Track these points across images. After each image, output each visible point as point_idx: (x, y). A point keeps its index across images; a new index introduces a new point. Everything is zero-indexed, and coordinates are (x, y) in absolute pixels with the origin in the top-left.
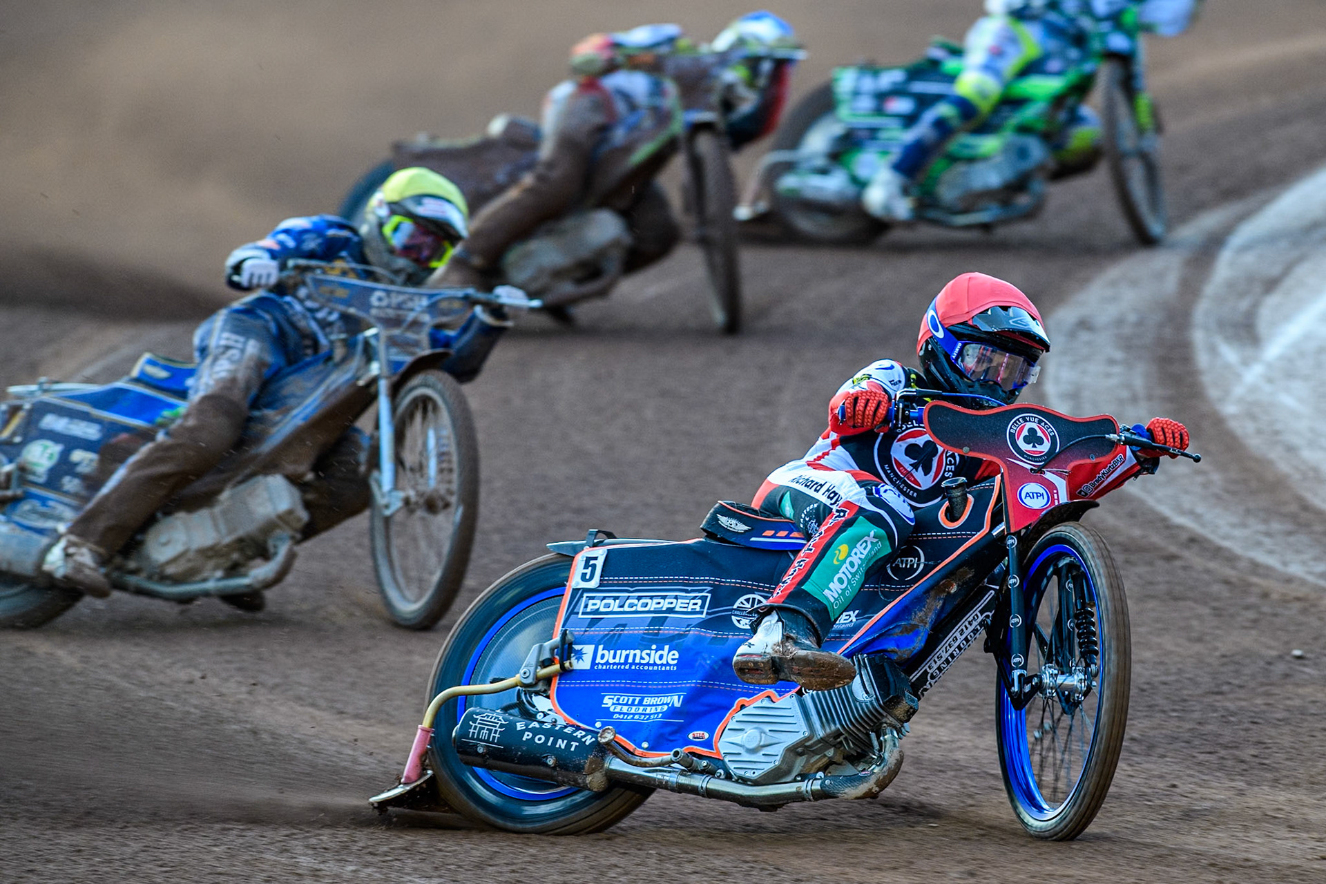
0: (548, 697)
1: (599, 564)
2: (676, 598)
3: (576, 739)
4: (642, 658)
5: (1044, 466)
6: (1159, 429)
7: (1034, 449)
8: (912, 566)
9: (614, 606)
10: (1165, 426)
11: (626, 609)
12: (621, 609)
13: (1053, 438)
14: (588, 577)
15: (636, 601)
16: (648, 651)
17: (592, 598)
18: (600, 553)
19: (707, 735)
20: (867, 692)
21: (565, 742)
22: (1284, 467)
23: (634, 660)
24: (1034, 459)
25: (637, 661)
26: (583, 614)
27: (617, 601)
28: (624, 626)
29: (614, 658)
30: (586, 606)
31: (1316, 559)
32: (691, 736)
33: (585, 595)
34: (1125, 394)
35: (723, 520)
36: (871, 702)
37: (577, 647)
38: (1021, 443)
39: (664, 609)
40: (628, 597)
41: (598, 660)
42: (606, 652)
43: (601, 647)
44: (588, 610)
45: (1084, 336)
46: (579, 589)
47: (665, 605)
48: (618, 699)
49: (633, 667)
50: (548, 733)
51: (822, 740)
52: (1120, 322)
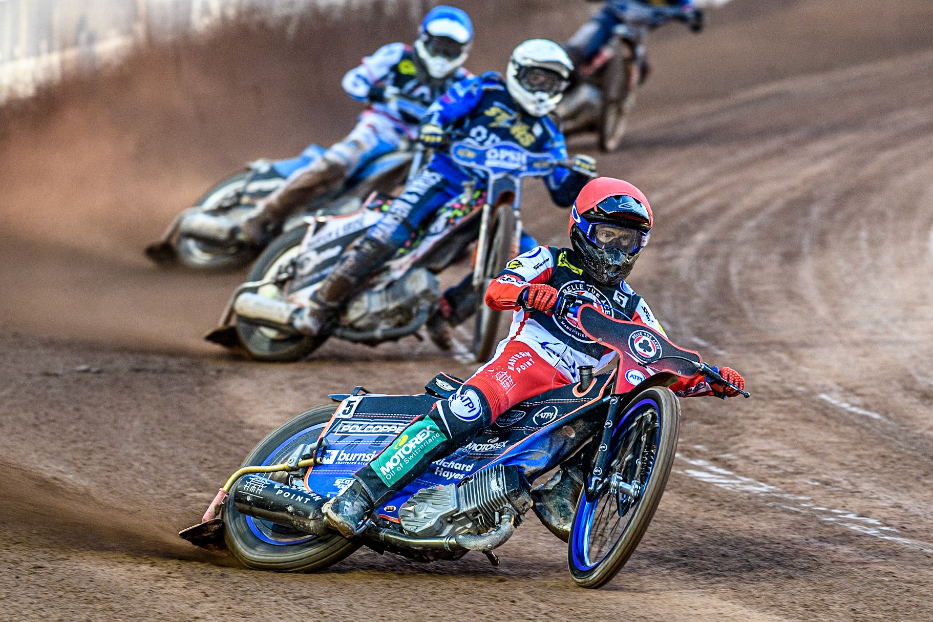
0: (303, 480)
1: (355, 405)
2: (398, 426)
3: (309, 497)
4: (366, 458)
5: (647, 364)
6: (726, 375)
7: (644, 352)
8: (549, 417)
9: (358, 429)
10: (730, 375)
11: (365, 431)
12: (362, 431)
13: (658, 351)
14: (347, 412)
15: (372, 427)
16: (370, 454)
17: (346, 424)
18: (358, 399)
19: (395, 508)
20: (498, 485)
21: (302, 497)
23: (361, 459)
24: (642, 358)
25: (362, 460)
26: (338, 433)
27: (361, 427)
28: (361, 440)
29: (349, 458)
30: (341, 429)
32: (385, 509)
33: (343, 422)
35: (440, 383)
36: (499, 492)
37: (328, 451)
38: (637, 346)
39: (388, 431)
40: (368, 425)
41: (339, 459)
42: (345, 454)
43: (343, 451)
44: (342, 431)
46: (340, 419)
47: (389, 429)
48: (344, 481)
49: (359, 463)
50: (292, 492)
51: (464, 514)
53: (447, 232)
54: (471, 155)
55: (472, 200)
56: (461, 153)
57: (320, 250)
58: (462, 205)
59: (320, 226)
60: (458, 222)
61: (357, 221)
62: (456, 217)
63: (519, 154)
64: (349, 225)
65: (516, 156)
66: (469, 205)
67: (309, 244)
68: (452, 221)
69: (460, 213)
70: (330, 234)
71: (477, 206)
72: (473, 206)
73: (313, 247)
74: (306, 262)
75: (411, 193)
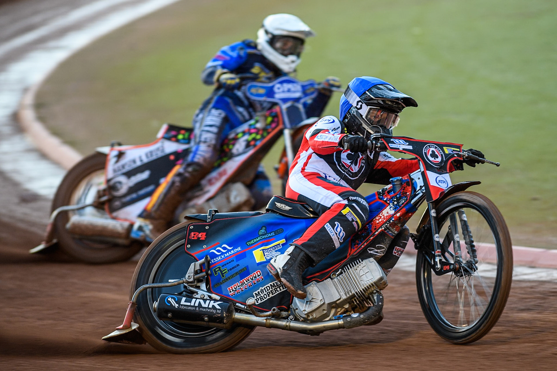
53: (251, 152)
54: (262, 91)
55: (266, 124)
56: (253, 91)
57: (129, 174)
58: (258, 130)
59: (121, 155)
60: (259, 144)
61: (158, 149)
62: (255, 140)
64: (151, 152)
65: (294, 87)
66: (264, 129)
67: (115, 171)
68: (252, 143)
69: (258, 137)
70: (134, 161)
71: (273, 129)
72: (270, 130)
73: (120, 173)
74: (118, 186)
75: (211, 126)
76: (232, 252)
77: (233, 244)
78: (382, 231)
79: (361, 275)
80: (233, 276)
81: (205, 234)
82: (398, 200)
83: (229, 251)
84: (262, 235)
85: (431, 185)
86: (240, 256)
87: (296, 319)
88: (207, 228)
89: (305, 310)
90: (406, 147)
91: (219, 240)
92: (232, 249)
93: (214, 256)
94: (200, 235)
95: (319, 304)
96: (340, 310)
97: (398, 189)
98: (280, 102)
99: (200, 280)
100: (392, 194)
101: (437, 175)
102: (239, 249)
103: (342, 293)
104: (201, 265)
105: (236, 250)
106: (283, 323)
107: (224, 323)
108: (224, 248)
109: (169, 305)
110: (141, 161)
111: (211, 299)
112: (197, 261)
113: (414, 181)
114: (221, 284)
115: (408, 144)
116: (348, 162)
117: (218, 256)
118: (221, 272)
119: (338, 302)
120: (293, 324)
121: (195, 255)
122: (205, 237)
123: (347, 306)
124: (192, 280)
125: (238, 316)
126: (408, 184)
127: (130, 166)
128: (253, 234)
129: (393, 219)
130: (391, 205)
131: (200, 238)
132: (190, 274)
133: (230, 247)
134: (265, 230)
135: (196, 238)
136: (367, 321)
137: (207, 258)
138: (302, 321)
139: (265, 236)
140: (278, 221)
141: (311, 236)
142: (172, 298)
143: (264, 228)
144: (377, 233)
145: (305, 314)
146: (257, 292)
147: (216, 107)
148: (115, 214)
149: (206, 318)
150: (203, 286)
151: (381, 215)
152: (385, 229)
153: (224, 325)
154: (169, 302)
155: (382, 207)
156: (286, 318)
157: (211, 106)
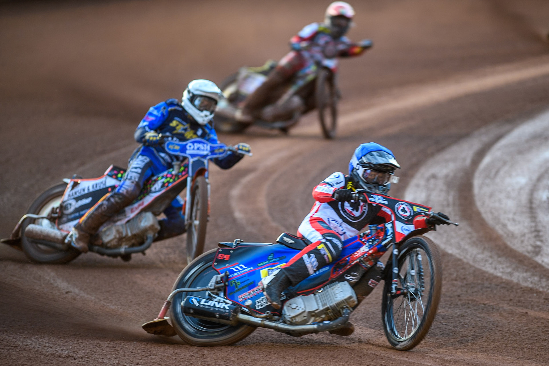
22: (501, 232)
31: (507, 267)
34: (445, 203)
45: (432, 181)
52: (447, 176)
53: (163, 191)
54: (177, 148)
55: (179, 172)
56: (171, 147)
57: (77, 199)
58: (172, 175)
59: (76, 184)
60: (170, 186)
61: (102, 183)
62: (168, 182)
63: (205, 145)
64: (97, 185)
65: (204, 146)
66: (177, 175)
67: (69, 196)
68: (166, 185)
69: (171, 180)
70: (84, 190)
71: (182, 176)
72: (180, 176)
73: (72, 197)
74: (69, 206)
75: (136, 168)
76: (246, 270)
77: (248, 265)
78: (357, 263)
79: (336, 293)
80: (243, 287)
81: (229, 256)
82: (372, 242)
83: (244, 269)
84: (269, 260)
85: (397, 231)
86: (251, 274)
87: (284, 322)
88: (232, 252)
89: (290, 315)
90: (382, 202)
91: (239, 261)
92: (247, 269)
93: (232, 272)
94: (225, 257)
95: (301, 311)
96: (318, 319)
97: (374, 233)
98: (189, 157)
99: (219, 289)
100: (370, 236)
101: (403, 225)
102: (252, 268)
103: (320, 305)
104: (222, 278)
105: (249, 269)
106: (273, 324)
107: (230, 320)
108: (241, 267)
109: (192, 303)
110: (88, 190)
111: (224, 302)
112: (219, 274)
113: (387, 229)
114: (235, 292)
115: (384, 199)
116: (350, 209)
117: (235, 272)
118: (236, 283)
119: (316, 312)
120: (281, 326)
121: (219, 271)
122: (229, 258)
123: (323, 316)
124: (212, 288)
125: (242, 316)
126: (382, 230)
127: (80, 193)
128: (264, 258)
129: (367, 255)
130: (367, 245)
131: (225, 258)
132: (212, 284)
133: (245, 266)
134: (273, 256)
135: (222, 258)
136: (335, 328)
137: (226, 272)
138: (289, 324)
139: (272, 261)
140: (283, 250)
141: (293, 263)
142: (196, 299)
143: (272, 255)
144: (353, 264)
145: (290, 318)
146: (258, 300)
147: (142, 154)
148: (61, 227)
149: (217, 315)
150: (222, 294)
151: (358, 252)
152: (359, 262)
153: (231, 322)
154: (192, 301)
155: (360, 245)
156: (277, 320)
157: (139, 153)
